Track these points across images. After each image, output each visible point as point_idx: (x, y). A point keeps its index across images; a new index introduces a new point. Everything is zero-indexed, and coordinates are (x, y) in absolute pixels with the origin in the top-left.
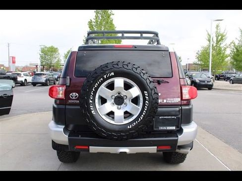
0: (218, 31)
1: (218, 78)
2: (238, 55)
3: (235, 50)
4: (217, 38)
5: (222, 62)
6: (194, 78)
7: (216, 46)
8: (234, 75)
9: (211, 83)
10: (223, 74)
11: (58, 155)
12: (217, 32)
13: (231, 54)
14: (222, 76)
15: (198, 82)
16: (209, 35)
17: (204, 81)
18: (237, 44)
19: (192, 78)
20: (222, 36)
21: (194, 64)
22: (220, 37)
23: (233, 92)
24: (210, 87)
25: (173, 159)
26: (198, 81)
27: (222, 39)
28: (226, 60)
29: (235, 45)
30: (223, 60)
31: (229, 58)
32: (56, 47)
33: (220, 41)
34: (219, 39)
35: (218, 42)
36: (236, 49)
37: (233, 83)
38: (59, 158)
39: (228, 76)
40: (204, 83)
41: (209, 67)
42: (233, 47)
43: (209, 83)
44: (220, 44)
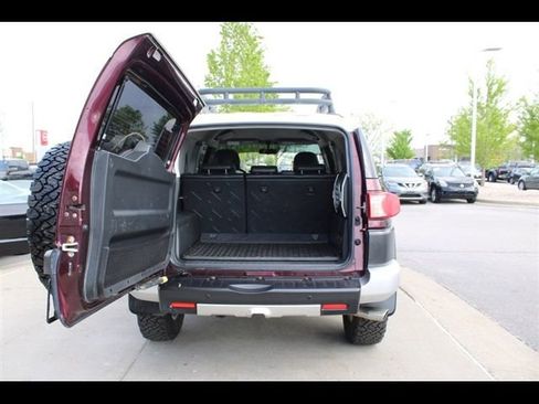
0: (492, 73)
1: (493, 176)
2: (533, 127)
3: (528, 116)
4: (490, 89)
5: (500, 142)
6: (435, 178)
7: (487, 106)
8: (528, 170)
9: (472, 189)
10: (505, 167)
11: (140, 325)
12: (489, 74)
13: (519, 123)
14: (502, 173)
15: (446, 185)
16: (471, 81)
17: (458, 185)
18: (530, 103)
19: (432, 178)
20: (501, 85)
21: (441, 145)
22: (495, 88)
23: (520, 208)
24: (470, 198)
25: (359, 334)
26: (443, 184)
27: (499, 91)
28: (510, 136)
29: (526, 105)
30: (503, 138)
31: (515, 133)
32: (135, 109)
33: (495, 95)
34: (493, 91)
35: (491, 96)
36: (530, 112)
37: (525, 189)
38: (141, 331)
39: (517, 173)
40: (456, 189)
41: (470, 152)
42: (522, 110)
43: (469, 189)
44: (496, 102)
